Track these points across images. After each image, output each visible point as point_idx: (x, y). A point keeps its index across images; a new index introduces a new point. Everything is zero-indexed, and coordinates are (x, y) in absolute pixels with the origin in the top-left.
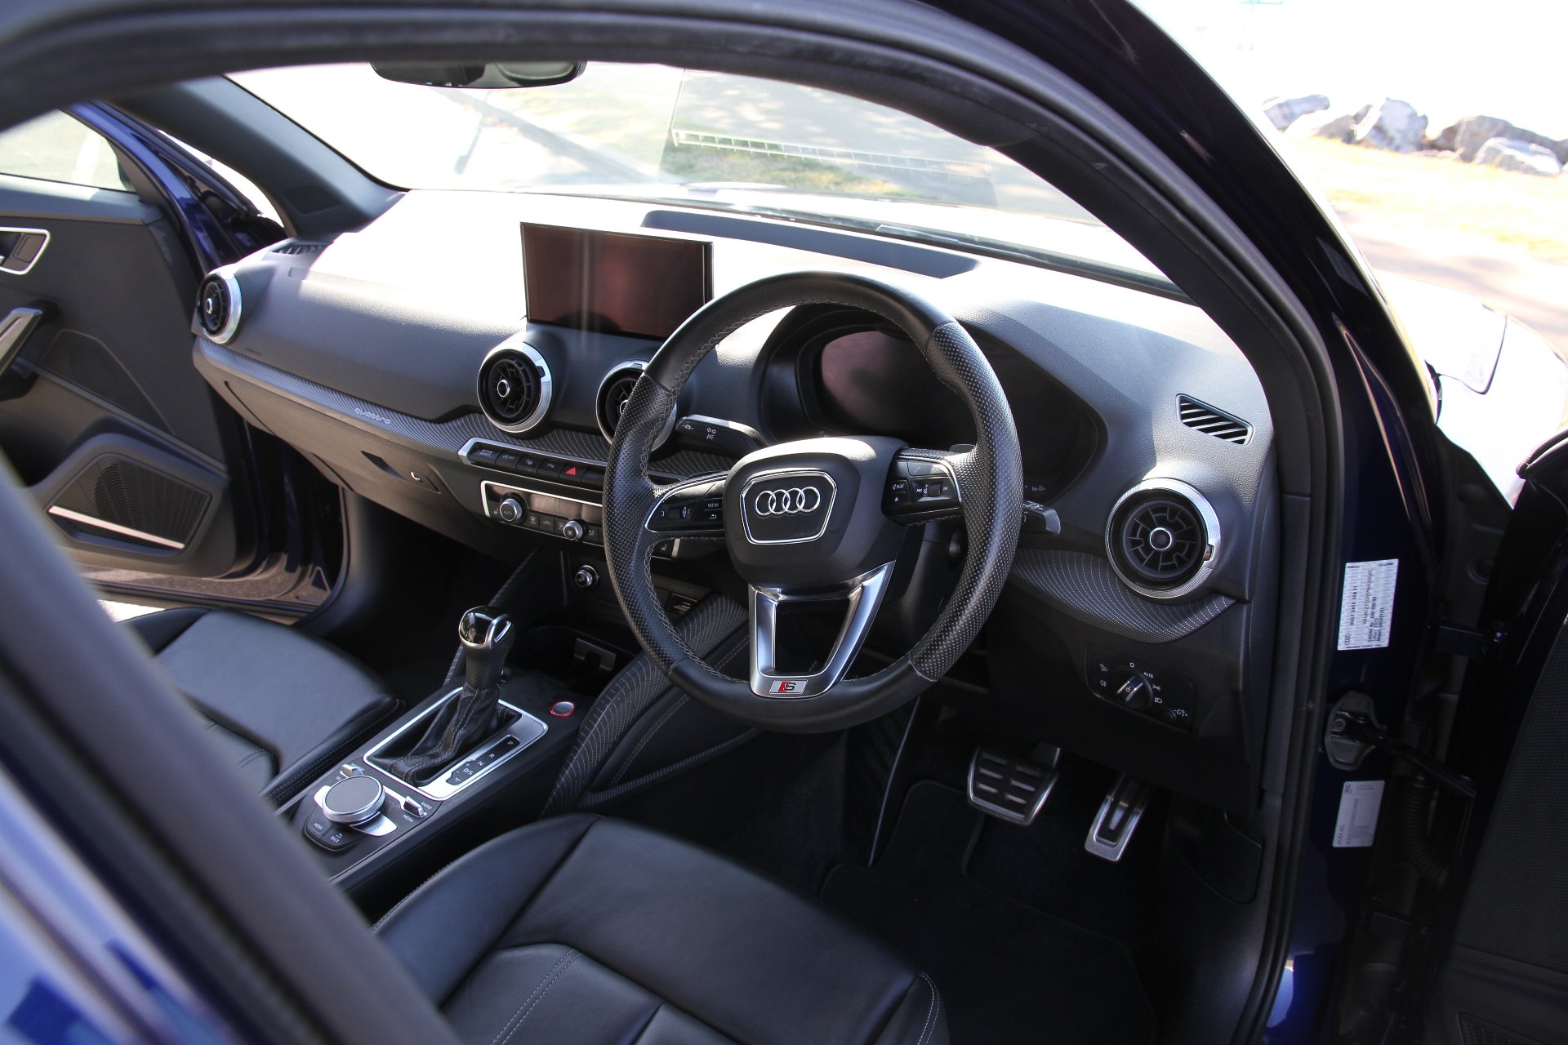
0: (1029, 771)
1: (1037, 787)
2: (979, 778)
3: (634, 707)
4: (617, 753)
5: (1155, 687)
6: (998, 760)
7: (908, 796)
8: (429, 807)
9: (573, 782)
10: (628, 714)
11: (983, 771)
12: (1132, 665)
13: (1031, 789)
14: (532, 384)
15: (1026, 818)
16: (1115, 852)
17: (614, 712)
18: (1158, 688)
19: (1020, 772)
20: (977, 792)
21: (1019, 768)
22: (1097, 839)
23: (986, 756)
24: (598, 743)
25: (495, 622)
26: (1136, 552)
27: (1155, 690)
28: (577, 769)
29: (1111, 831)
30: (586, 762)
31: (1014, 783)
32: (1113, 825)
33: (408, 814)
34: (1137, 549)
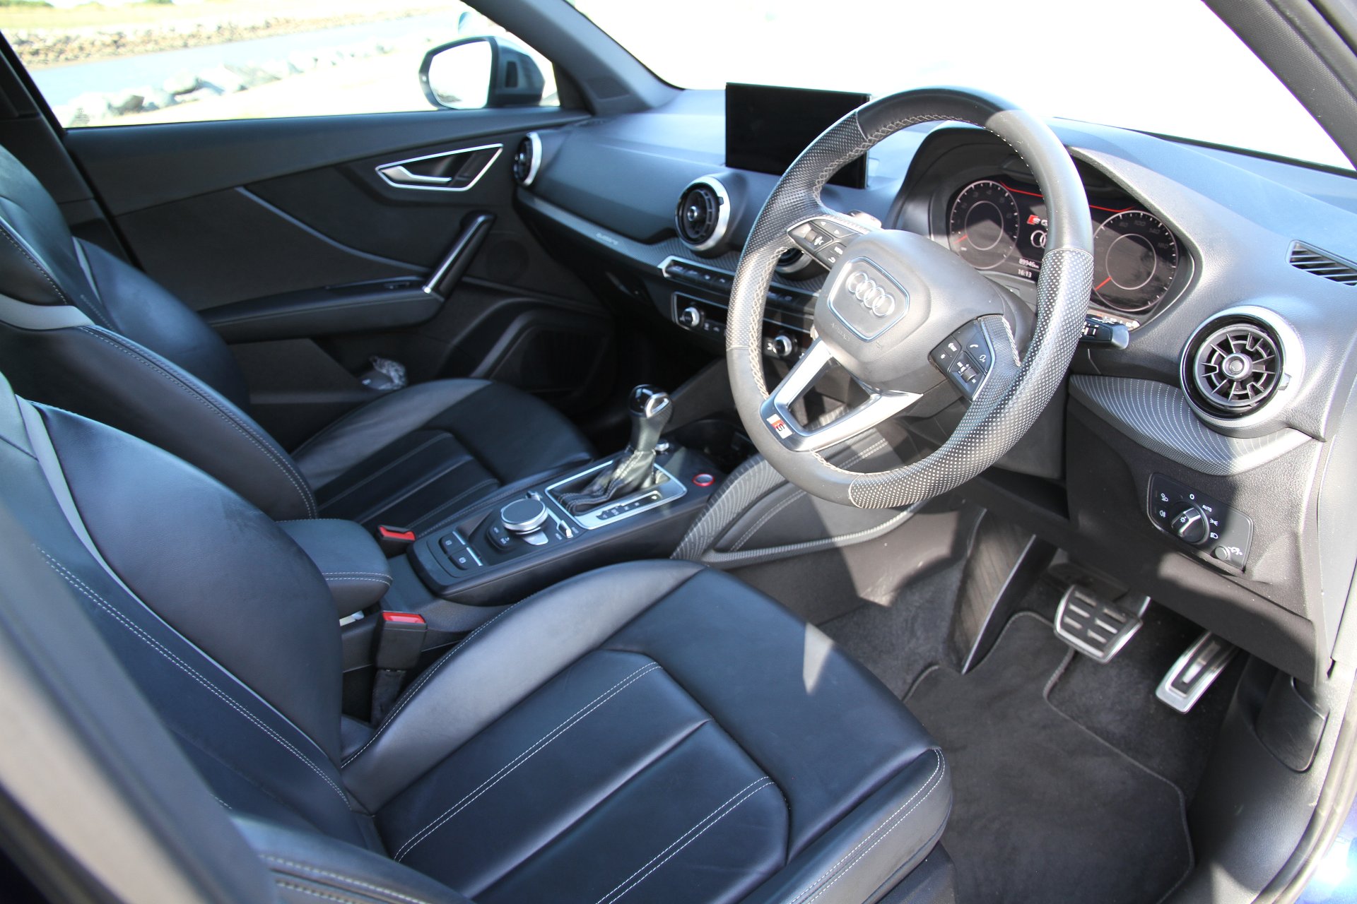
0: (1114, 615)
1: (1119, 630)
2: (1067, 612)
3: (760, 488)
4: (741, 523)
5: (1212, 521)
6: (1088, 601)
7: (1010, 622)
8: (576, 532)
9: (699, 539)
10: (753, 492)
11: (1073, 608)
12: (1192, 497)
13: (1113, 631)
14: (713, 210)
15: (1104, 657)
16: (1184, 703)
17: (741, 488)
18: (1216, 523)
19: (1106, 615)
20: (1064, 625)
21: (1106, 611)
22: (1170, 689)
23: (1078, 595)
24: (724, 511)
25: (655, 397)
26: (1209, 379)
27: (1212, 525)
28: (704, 529)
29: (1184, 683)
30: (712, 524)
31: (1099, 622)
32: (1187, 678)
33: (560, 534)
34: (1210, 376)
